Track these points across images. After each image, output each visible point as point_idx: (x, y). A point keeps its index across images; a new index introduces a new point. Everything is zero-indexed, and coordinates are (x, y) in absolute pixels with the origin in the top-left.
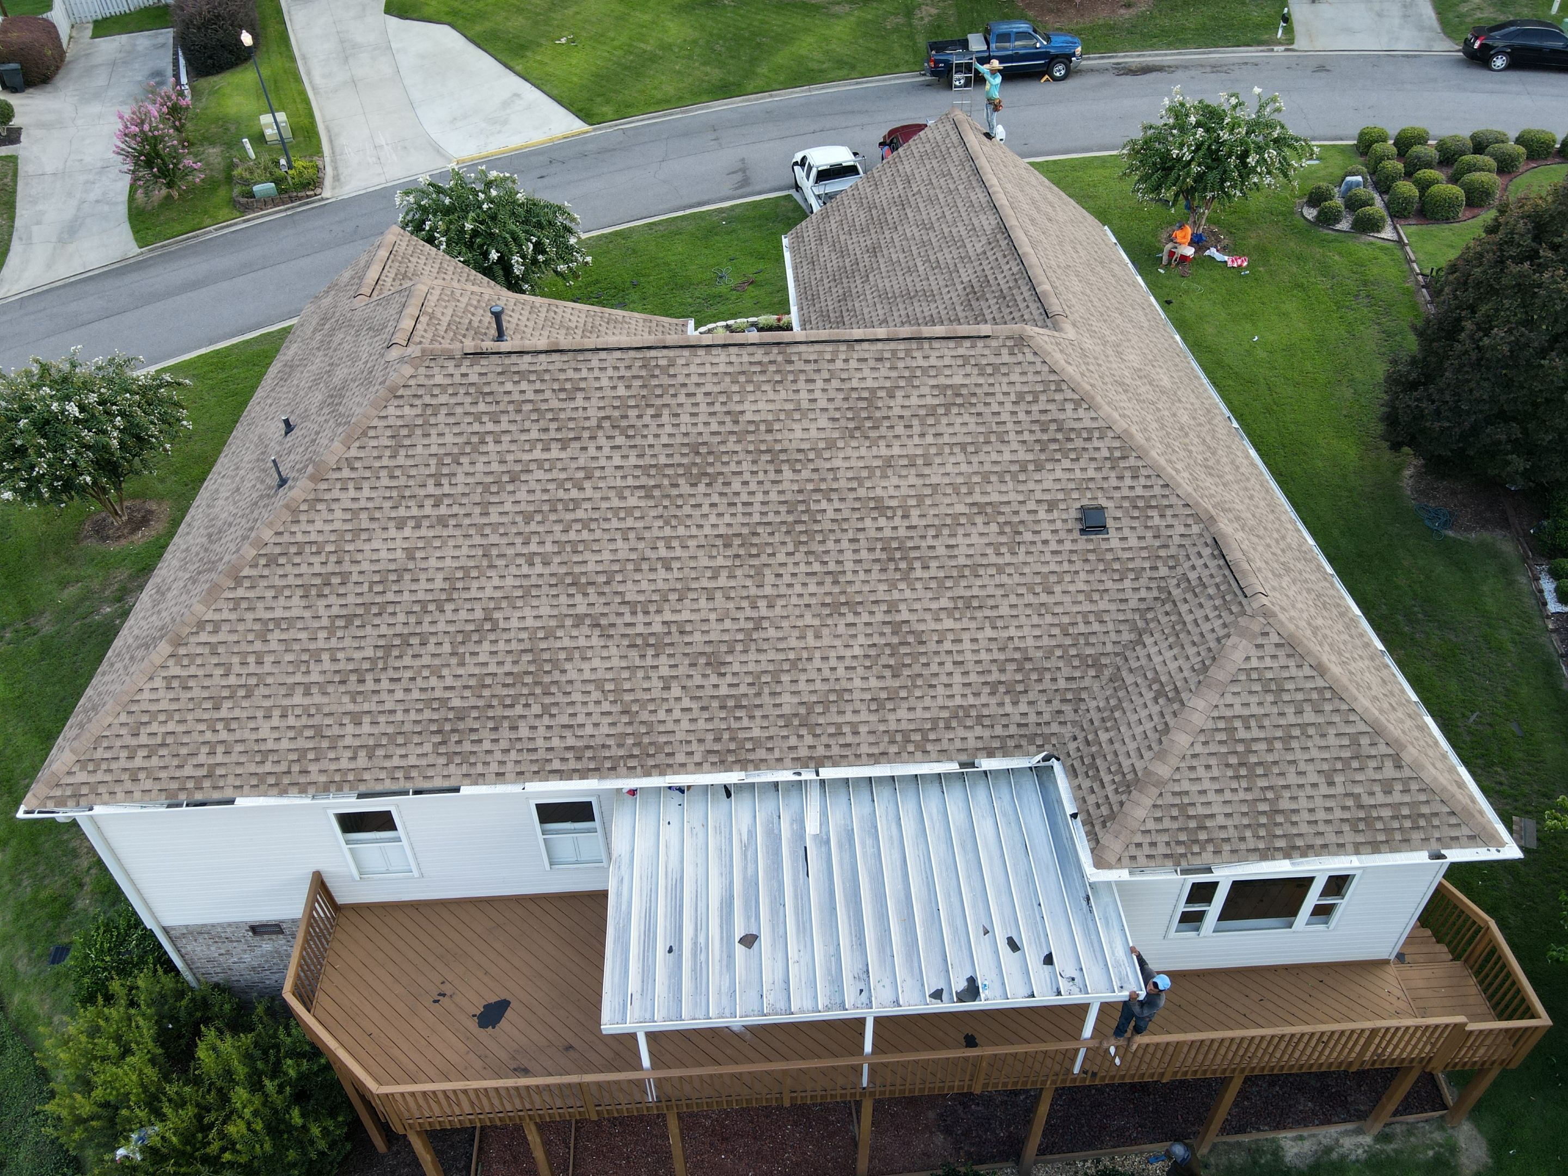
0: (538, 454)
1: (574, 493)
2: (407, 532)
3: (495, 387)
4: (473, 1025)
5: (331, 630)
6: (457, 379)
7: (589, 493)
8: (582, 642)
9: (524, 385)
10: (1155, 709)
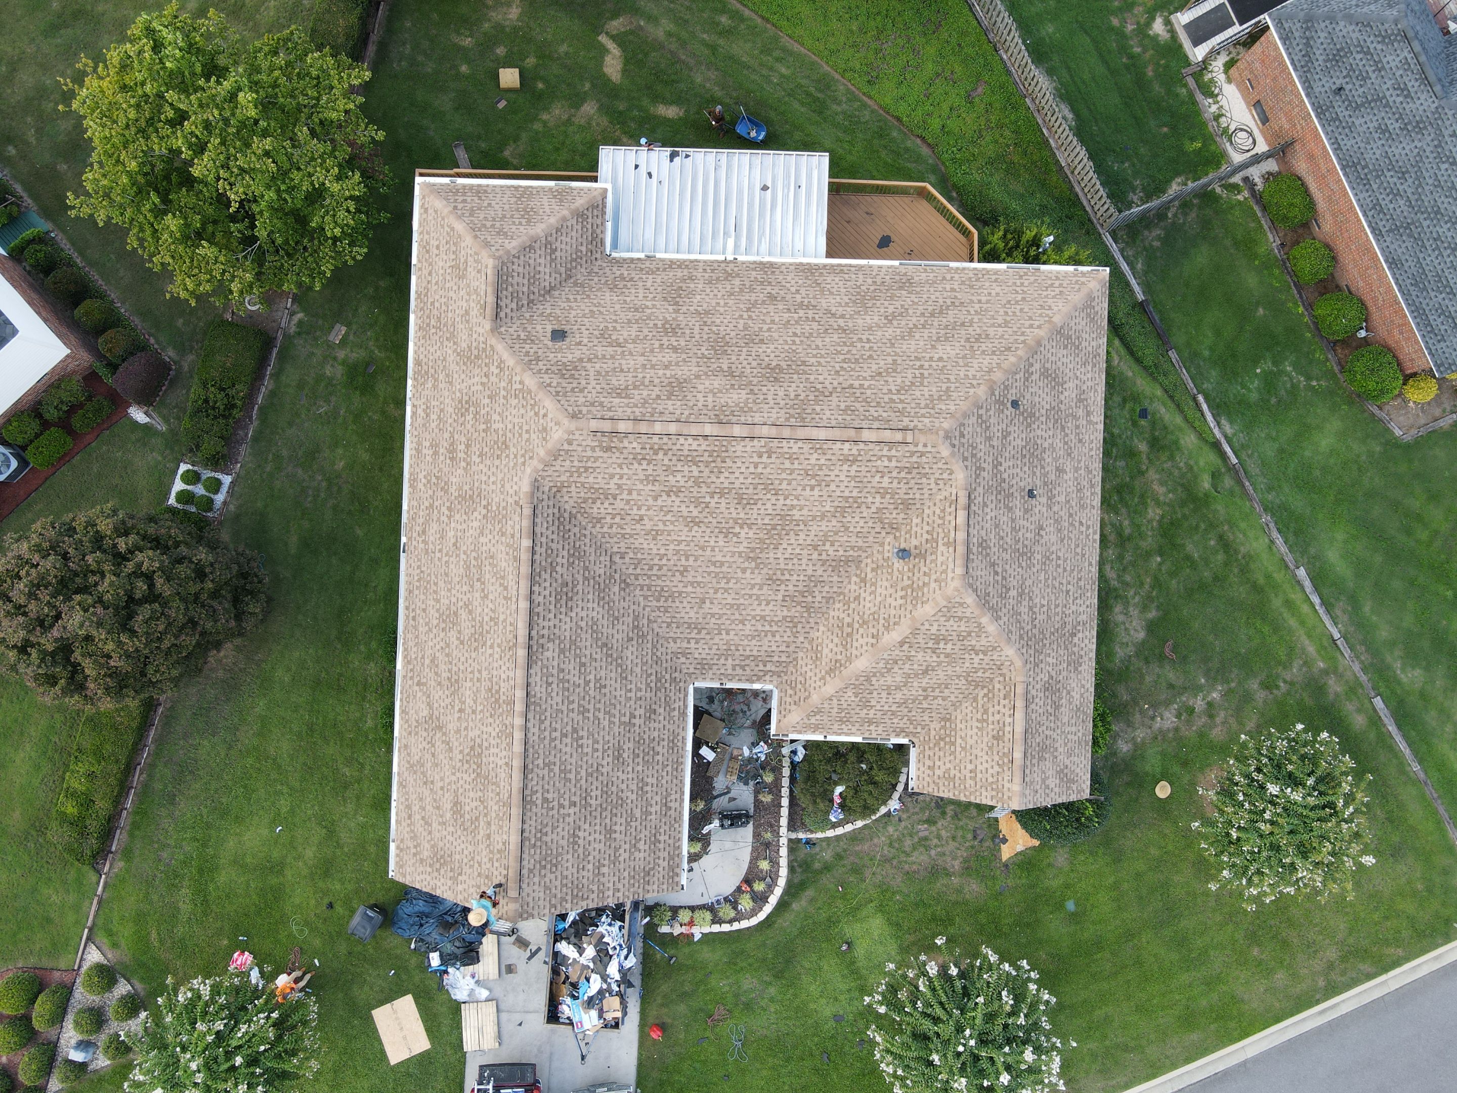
0: (866, 384)
1: (845, 365)
2: (936, 356)
3: (893, 414)
4: (893, 238)
5: (971, 322)
6: (916, 420)
7: (837, 365)
8: (841, 309)
9: (876, 414)
10: (558, 244)
